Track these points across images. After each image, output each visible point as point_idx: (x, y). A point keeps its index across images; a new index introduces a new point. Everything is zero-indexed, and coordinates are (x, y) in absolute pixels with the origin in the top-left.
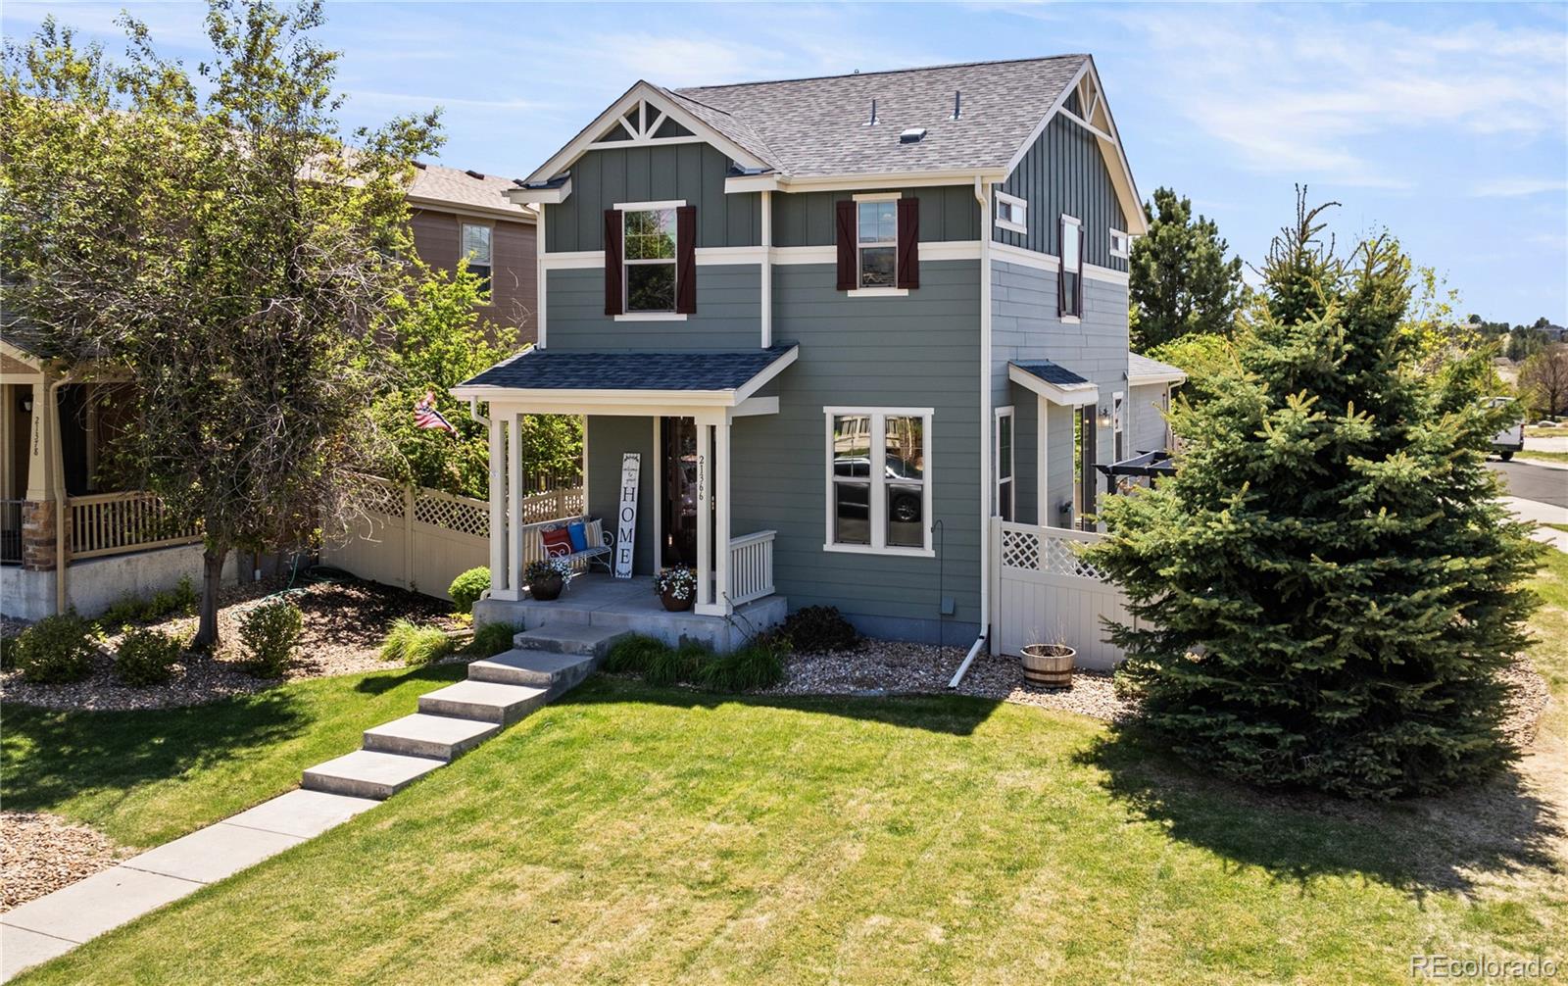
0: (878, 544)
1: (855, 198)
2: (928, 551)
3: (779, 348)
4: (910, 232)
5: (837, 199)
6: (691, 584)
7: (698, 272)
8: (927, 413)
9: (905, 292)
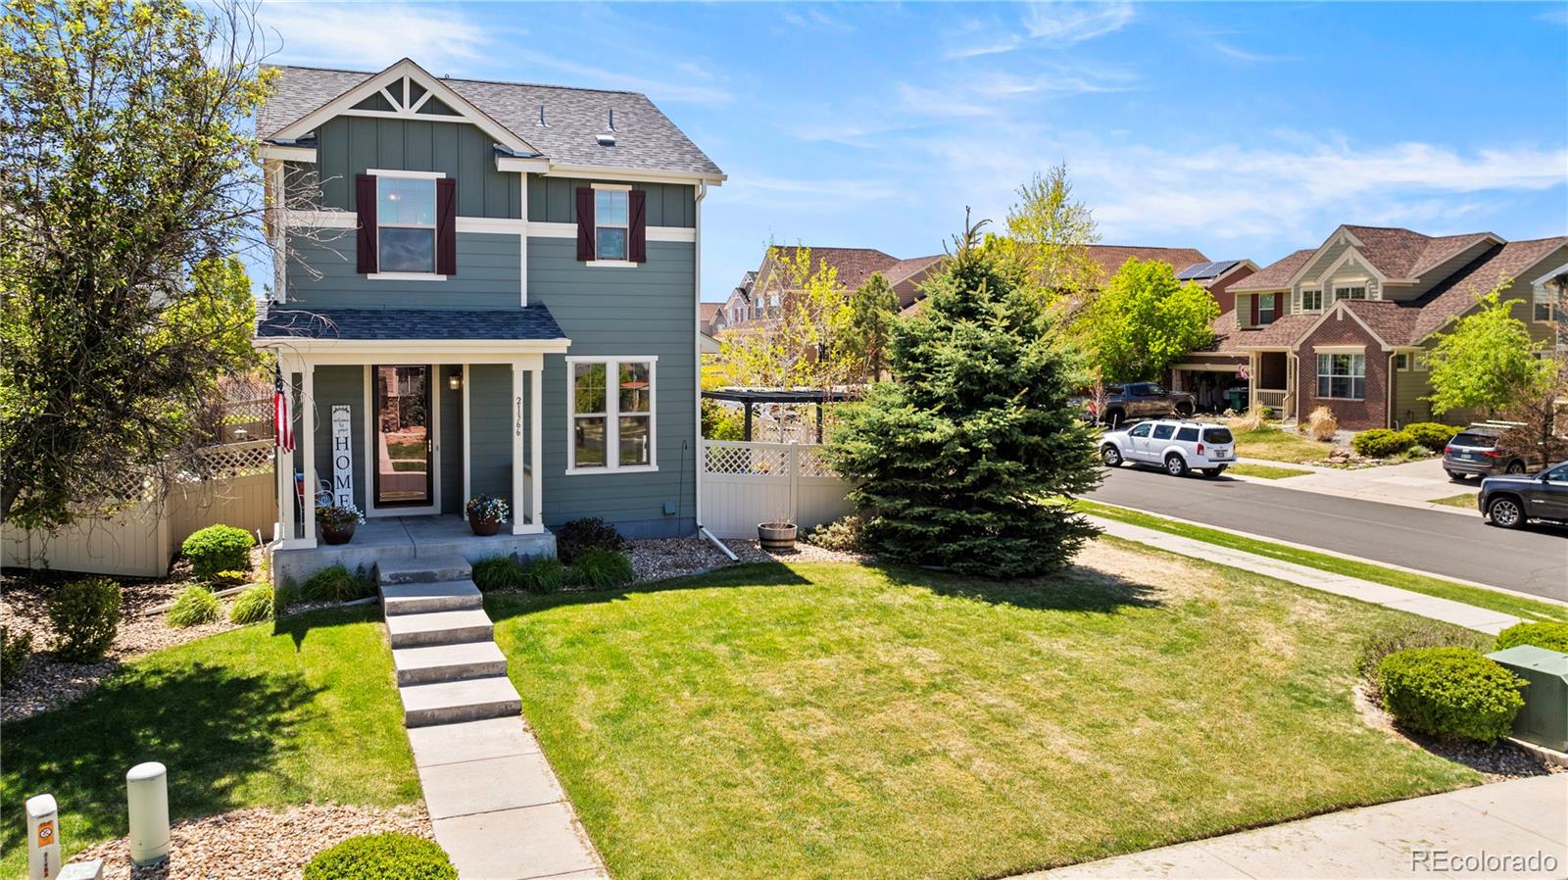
0: (613, 466)
1: (593, 186)
2: (654, 467)
4: (638, 218)
5: (578, 185)
7: (457, 238)
8: (651, 361)
9: (634, 265)
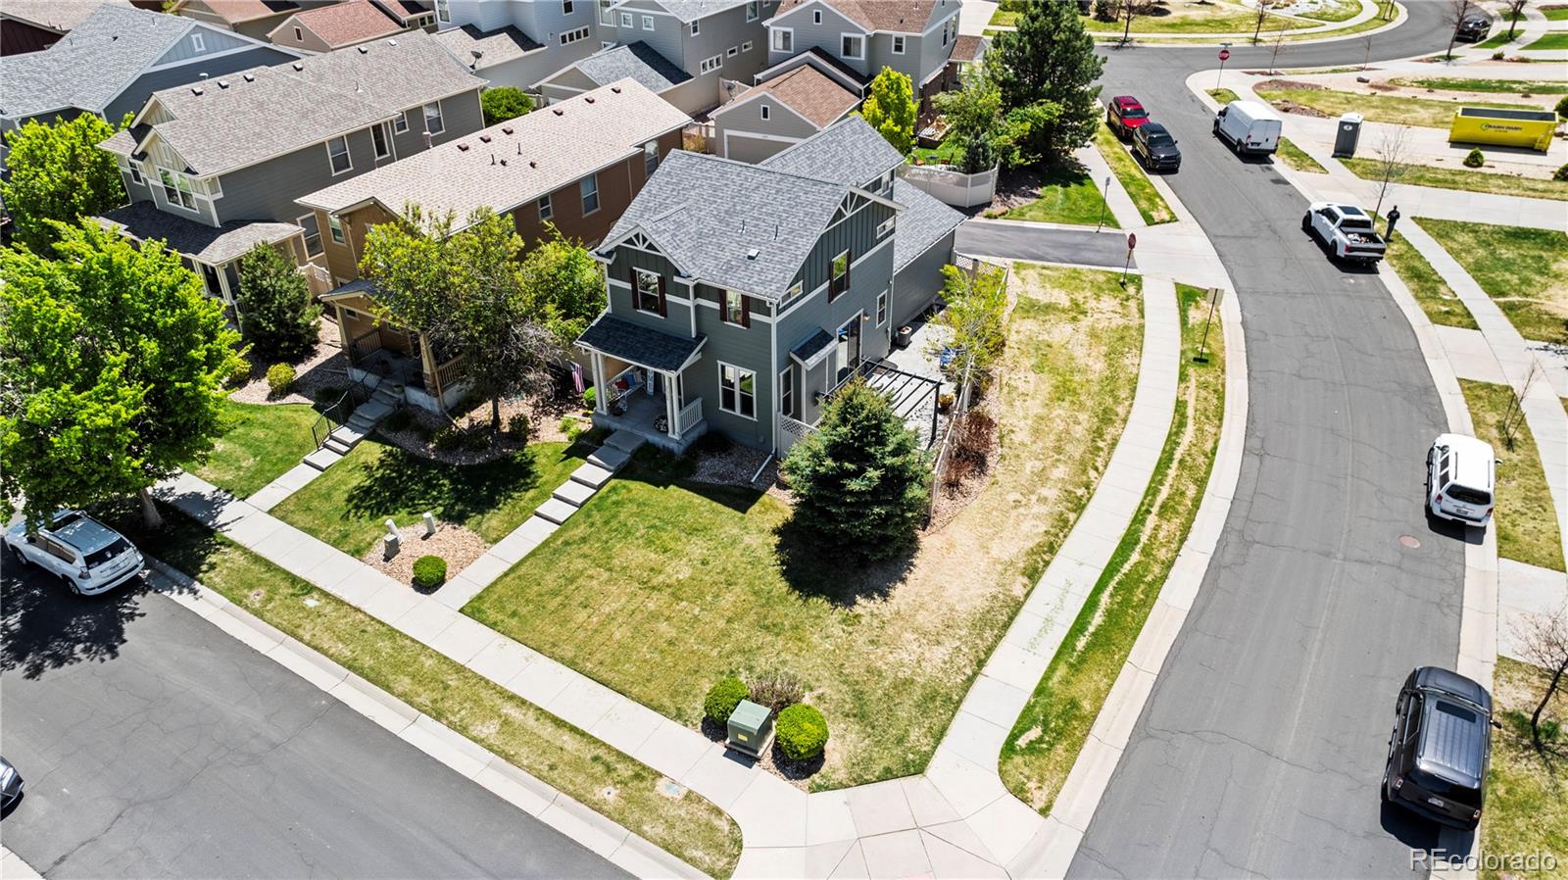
0: (738, 412)
2: (755, 419)
3: (699, 338)
4: (746, 308)
5: (719, 290)
6: (666, 425)
7: (667, 302)
8: (754, 373)
9: (745, 327)
